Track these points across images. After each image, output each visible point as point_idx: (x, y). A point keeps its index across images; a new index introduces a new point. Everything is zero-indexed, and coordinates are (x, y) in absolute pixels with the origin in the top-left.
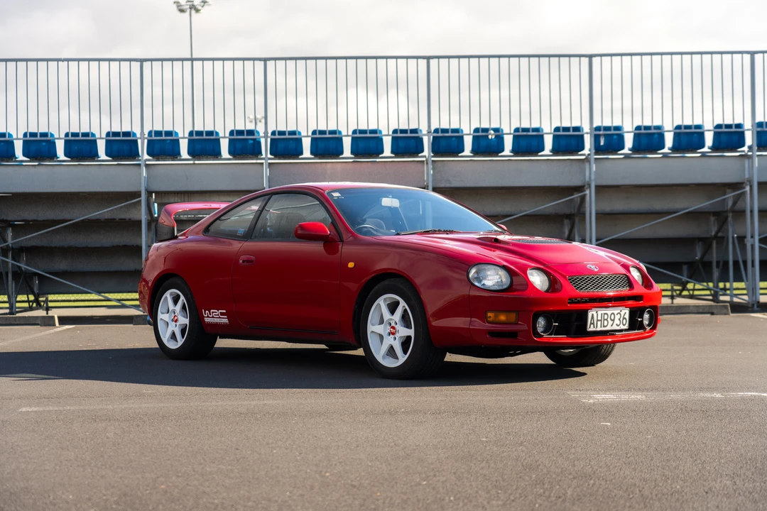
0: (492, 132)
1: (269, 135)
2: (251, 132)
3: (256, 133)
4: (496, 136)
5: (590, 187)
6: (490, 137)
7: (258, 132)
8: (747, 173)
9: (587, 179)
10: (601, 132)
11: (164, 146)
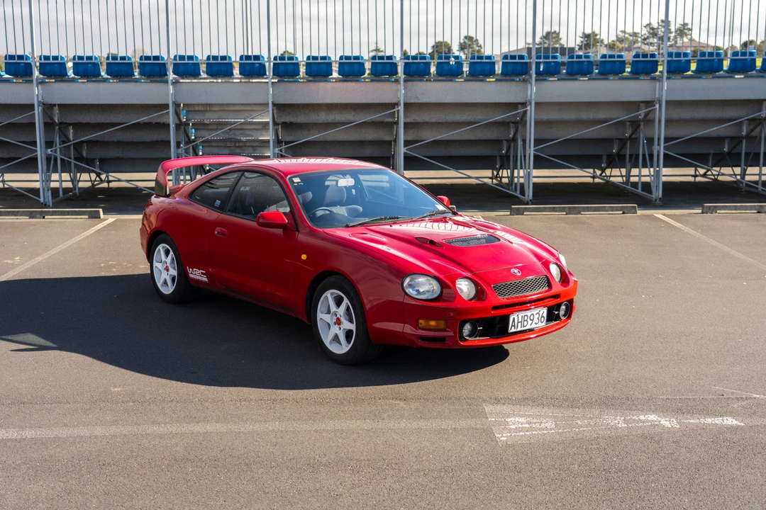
0: (453, 59)
1: (272, 60)
2: (257, 58)
3: (261, 58)
4: (456, 63)
5: (531, 104)
6: (451, 63)
7: (263, 57)
8: (657, 93)
9: (529, 97)
10: (541, 60)
11: (187, 68)
